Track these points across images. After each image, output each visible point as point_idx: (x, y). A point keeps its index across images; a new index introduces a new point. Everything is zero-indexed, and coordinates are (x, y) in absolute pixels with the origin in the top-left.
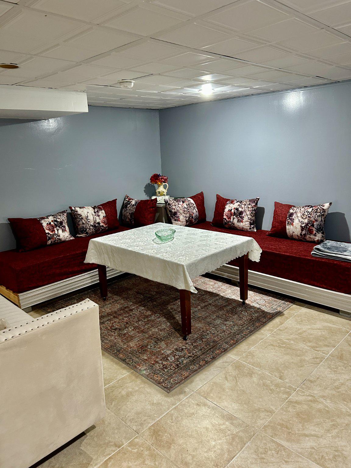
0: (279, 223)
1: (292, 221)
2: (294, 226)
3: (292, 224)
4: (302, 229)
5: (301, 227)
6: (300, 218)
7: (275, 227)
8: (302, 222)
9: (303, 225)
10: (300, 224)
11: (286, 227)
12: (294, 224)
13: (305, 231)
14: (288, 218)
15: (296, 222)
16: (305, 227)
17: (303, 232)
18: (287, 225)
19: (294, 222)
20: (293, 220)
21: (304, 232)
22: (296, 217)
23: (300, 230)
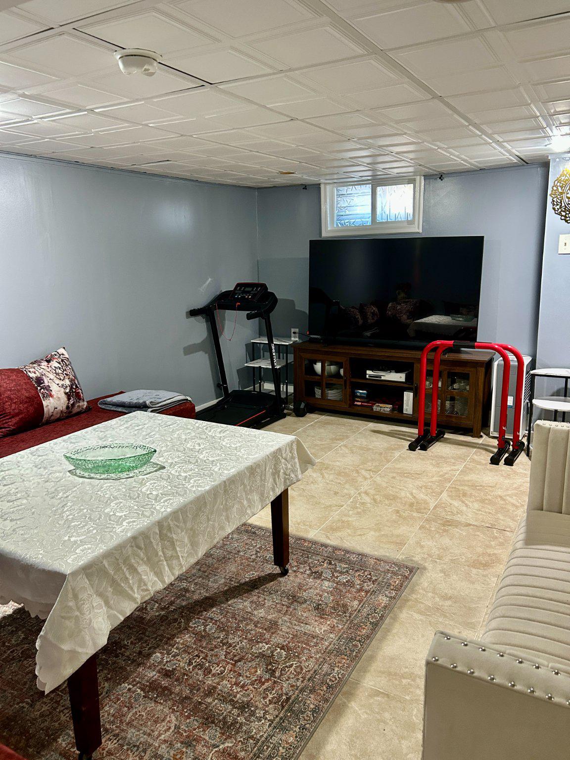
0: (26, 402)
1: (47, 390)
2: (55, 397)
3: (51, 396)
4: (68, 396)
5: (66, 393)
6: (57, 381)
7: (22, 413)
8: (63, 385)
9: (68, 391)
10: (63, 390)
11: (42, 403)
12: (53, 393)
13: (72, 399)
14: (39, 388)
15: (55, 388)
16: (70, 393)
17: (71, 400)
18: (44, 400)
19: (51, 390)
20: (48, 388)
21: (71, 402)
22: (49, 381)
23: (66, 399)
